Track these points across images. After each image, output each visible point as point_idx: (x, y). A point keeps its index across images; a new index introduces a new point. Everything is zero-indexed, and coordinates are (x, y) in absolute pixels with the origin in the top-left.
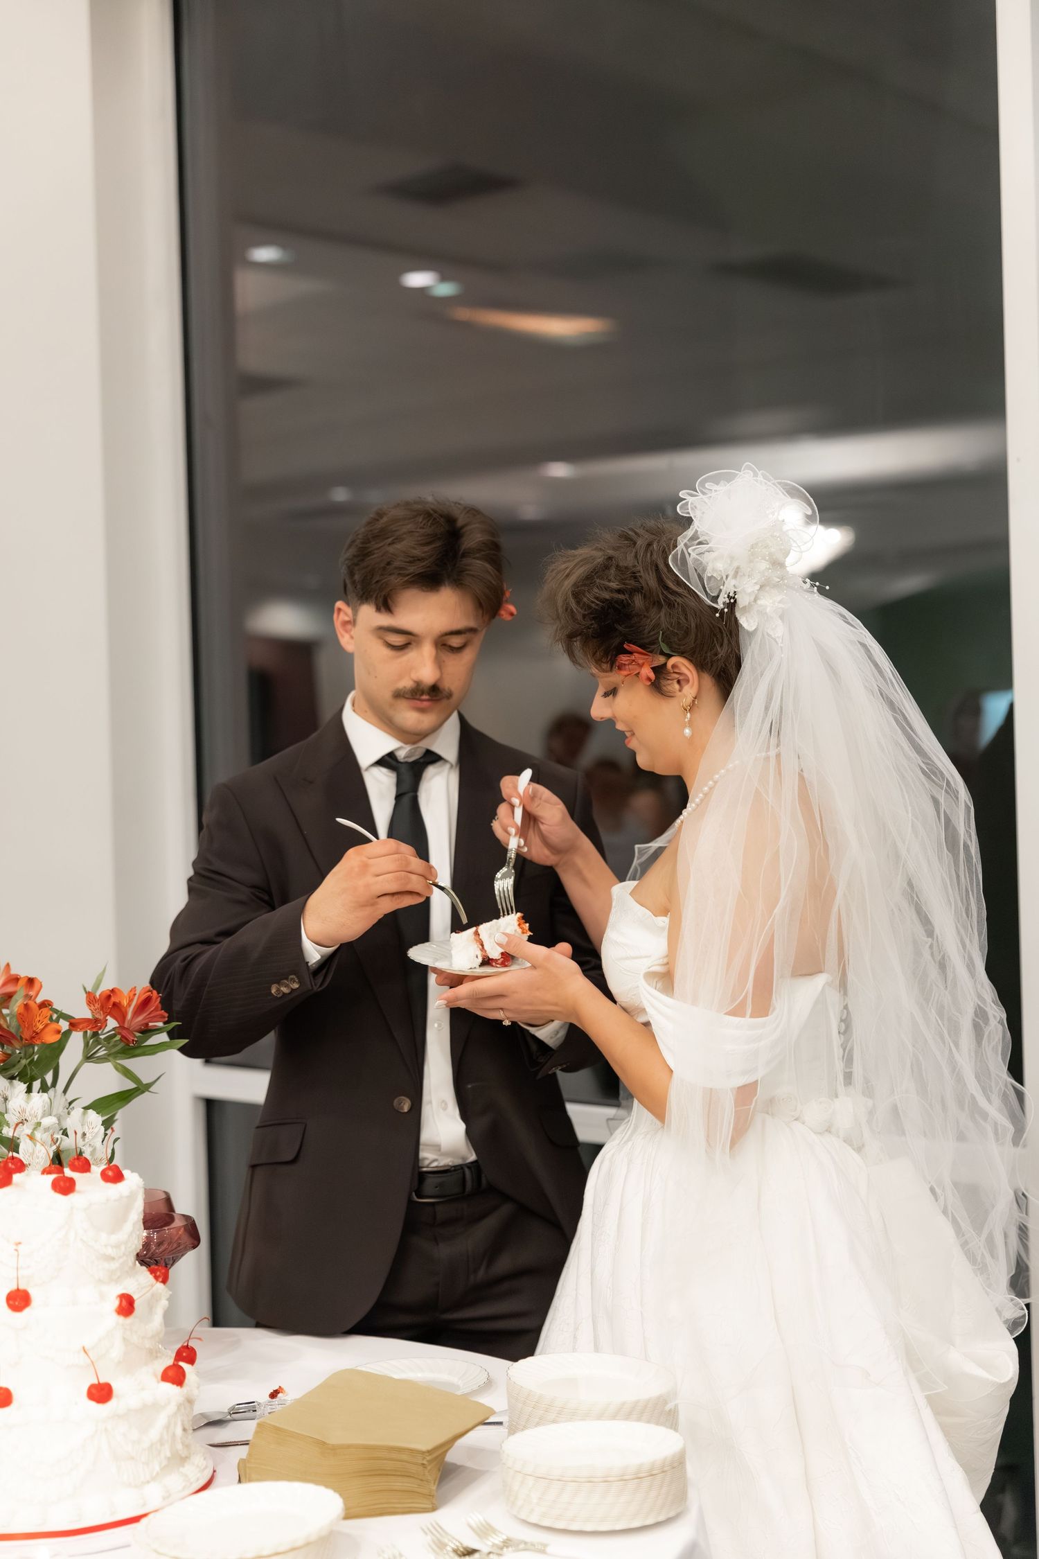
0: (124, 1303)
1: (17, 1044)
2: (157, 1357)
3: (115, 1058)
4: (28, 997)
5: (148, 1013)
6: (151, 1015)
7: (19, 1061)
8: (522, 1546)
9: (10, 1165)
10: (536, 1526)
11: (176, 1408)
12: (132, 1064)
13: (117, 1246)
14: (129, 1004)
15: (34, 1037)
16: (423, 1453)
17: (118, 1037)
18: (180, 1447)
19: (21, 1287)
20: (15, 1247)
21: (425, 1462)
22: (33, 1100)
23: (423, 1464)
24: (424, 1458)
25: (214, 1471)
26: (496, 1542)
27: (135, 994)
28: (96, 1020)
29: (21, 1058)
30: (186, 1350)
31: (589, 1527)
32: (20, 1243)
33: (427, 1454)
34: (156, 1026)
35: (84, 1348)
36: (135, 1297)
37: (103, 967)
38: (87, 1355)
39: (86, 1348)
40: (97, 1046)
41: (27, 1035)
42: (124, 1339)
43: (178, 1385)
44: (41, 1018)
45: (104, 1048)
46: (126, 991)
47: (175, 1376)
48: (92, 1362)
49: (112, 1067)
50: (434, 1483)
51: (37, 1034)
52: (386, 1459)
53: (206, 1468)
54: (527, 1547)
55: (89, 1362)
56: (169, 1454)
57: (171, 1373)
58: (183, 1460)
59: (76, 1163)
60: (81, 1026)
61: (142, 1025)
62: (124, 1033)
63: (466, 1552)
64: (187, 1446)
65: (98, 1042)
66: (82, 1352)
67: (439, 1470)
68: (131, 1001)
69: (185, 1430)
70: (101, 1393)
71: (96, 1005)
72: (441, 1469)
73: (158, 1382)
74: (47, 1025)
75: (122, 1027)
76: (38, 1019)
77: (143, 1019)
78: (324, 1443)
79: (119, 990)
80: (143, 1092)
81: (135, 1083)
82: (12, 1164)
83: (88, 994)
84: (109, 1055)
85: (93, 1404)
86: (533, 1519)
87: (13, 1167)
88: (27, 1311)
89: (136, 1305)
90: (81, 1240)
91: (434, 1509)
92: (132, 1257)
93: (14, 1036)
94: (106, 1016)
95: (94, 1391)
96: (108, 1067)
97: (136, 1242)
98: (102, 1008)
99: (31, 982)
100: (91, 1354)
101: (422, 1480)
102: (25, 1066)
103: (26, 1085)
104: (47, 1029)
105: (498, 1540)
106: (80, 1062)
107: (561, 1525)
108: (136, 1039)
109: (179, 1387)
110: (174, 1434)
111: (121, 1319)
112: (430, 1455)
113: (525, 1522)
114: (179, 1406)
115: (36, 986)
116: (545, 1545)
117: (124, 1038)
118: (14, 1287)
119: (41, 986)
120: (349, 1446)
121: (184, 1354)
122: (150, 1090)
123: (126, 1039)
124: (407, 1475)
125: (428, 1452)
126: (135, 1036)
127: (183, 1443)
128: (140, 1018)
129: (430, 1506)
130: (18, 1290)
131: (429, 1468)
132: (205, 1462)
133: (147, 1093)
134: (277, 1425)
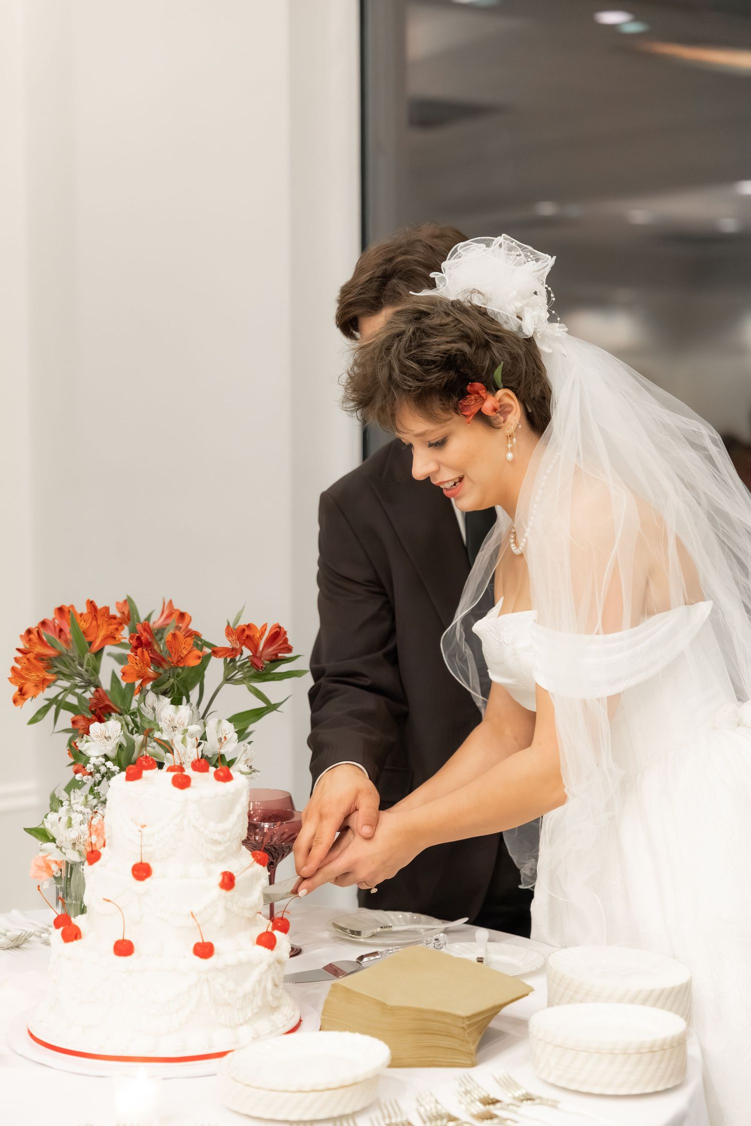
0: (226, 880)
1: (166, 667)
2: (256, 925)
3: (249, 681)
4: (178, 628)
5: (277, 645)
6: (280, 647)
7: (168, 680)
8: (537, 1101)
9: (144, 762)
10: (554, 1086)
11: (267, 967)
12: (263, 687)
13: (223, 833)
14: (261, 638)
15: (179, 661)
16: (463, 1018)
17: (249, 664)
18: (270, 998)
19: (144, 861)
20: (141, 829)
21: (464, 1026)
22: (181, 711)
23: (463, 1028)
24: (463, 1023)
25: (301, 1021)
26: (516, 1095)
27: (265, 630)
28: (233, 649)
29: (169, 677)
30: (280, 921)
31: (597, 1091)
32: (145, 826)
33: (466, 1019)
34: (284, 657)
35: (192, 913)
36: (235, 875)
37: (242, 607)
38: (195, 920)
39: (194, 913)
40: (234, 671)
41: (175, 659)
42: (226, 908)
43: (269, 948)
44: (185, 646)
45: (240, 673)
46: (259, 627)
47: (268, 941)
48: (198, 925)
49: (246, 688)
50: (474, 1043)
51: (181, 659)
52: (433, 1021)
53: (292, 1017)
54: (543, 1101)
55: (196, 925)
56: (260, 1003)
57: (263, 939)
58: (274, 1009)
59: (197, 765)
60: (220, 654)
61: (273, 655)
62: (256, 661)
63: (490, 1102)
64: (278, 999)
65: (234, 668)
66: (191, 916)
67: (480, 1034)
68: (263, 634)
69: (276, 986)
70: (204, 950)
71: (234, 637)
72: (482, 1034)
73: (254, 945)
74: (189, 652)
75: (254, 655)
76: (183, 646)
77: (274, 650)
78: (384, 1004)
79: (253, 625)
80: (272, 711)
81: (266, 704)
82: (146, 762)
83: (228, 626)
84: (244, 678)
85: (197, 958)
86: (551, 1080)
87: (146, 764)
88: (148, 880)
89: (236, 881)
90: (194, 826)
91: (473, 1065)
92: (237, 843)
93: (164, 660)
94: (242, 646)
95: (199, 949)
96: (243, 688)
97: (240, 830)
98: (238, 639)
99: (182, 615)
100: (198, 918)
101: (463, 1041)
102: (173, 683)
103: (170, 699)
104: (191, 654)
105: (519, 1093)
106: (221, 683)
107: (573, 1087)
108: (264, 666)
109: (270, 950)
110: (265, 989)
111: (223, 892)
112: (469, 1020)
113: (545, 1082)
114: (269, 966)
115: (187, 619)
116: (557, 1102)
117: (254, 665)
118: (139, 861)
119: (191, 620)
120: (404, 1008)
121: (279, 924)
122: (278, 709)
123: (257, 666)
124: (449, 1035)
125: (467, 1017)
126: (264, 663)
127: (273, 997)
128: (271, 649)
129: (470, 1063)
130: (141, 863)
131: (468, 1031)
132: (292, 1013)
133: (275, 712)
134: (348, 986)
